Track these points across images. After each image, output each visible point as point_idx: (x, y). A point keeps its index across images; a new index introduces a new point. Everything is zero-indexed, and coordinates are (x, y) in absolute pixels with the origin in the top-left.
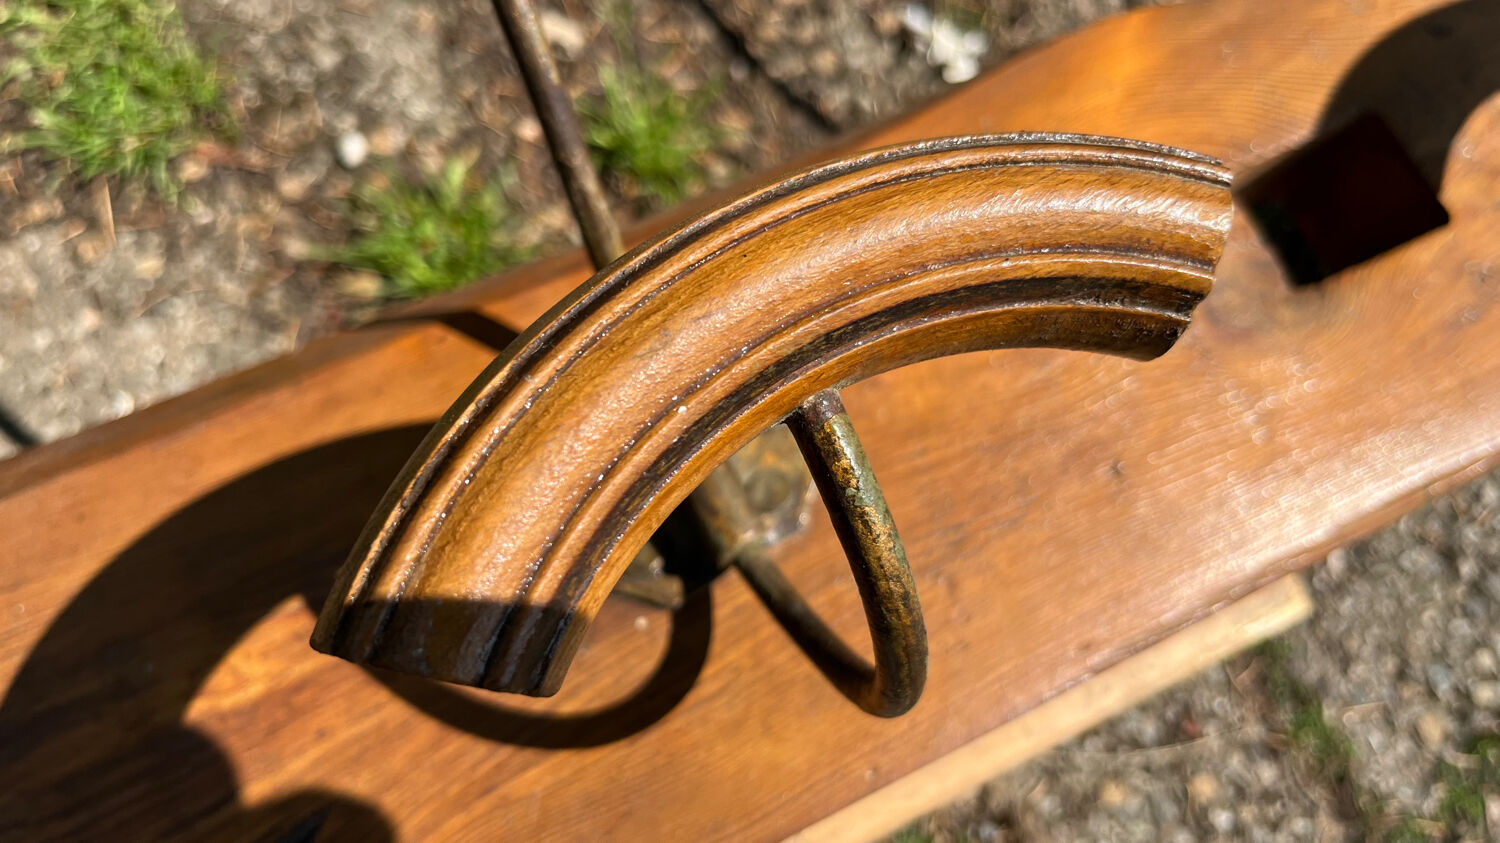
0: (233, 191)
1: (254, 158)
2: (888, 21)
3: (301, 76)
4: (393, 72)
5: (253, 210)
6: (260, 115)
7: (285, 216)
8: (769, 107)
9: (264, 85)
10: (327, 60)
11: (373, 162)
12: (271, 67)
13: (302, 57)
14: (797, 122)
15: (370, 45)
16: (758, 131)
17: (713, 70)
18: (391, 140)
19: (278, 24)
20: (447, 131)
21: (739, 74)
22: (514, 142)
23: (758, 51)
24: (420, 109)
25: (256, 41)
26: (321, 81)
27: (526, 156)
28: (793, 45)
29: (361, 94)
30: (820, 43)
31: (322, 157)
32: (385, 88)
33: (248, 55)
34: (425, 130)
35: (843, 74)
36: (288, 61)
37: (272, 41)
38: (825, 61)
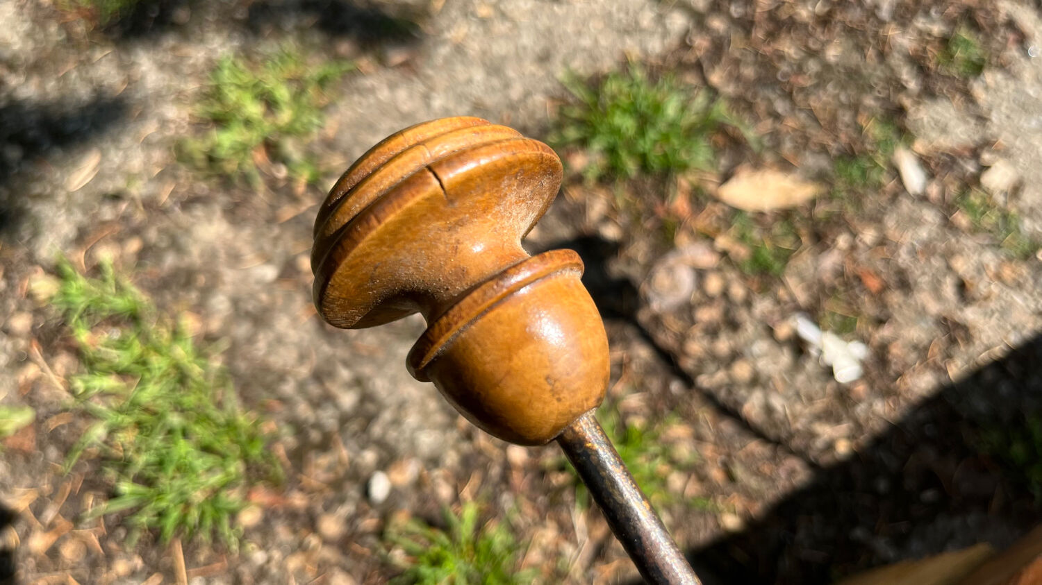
0: (283, 533)
1: (298, 500)
2: (783, 331)
3: (328, 418)
4: (402, 406)
5: (301, 547)
6: (298, 457)
7: (328, 554)
8: (705, 415)
9: (299, 428)
10: (348, 400)
11: (395, 494)
12: (303, 410)
13: (327, 399)
14: (727, 427)
15: (380, 385)
16: (699, 438)
17: (655, 385)
18: (407, 472)
19: (304, 371)
20: (451, 459)
21: (676, 387)
22: (507, 467)
23: (688, 364)
24: (427, 440)
25: (288, 388)
26: (344, 420)
27: (517, 479)
28: (714, 357)
29: (376, 430)
30: (735, 356)
31: (353, 492)
32: (397, 422)
33: (284, 400)
34: (434, 461)
35: (756, 381)
36: (316, 404)
37: (301, 387)
38: (742, 371)
